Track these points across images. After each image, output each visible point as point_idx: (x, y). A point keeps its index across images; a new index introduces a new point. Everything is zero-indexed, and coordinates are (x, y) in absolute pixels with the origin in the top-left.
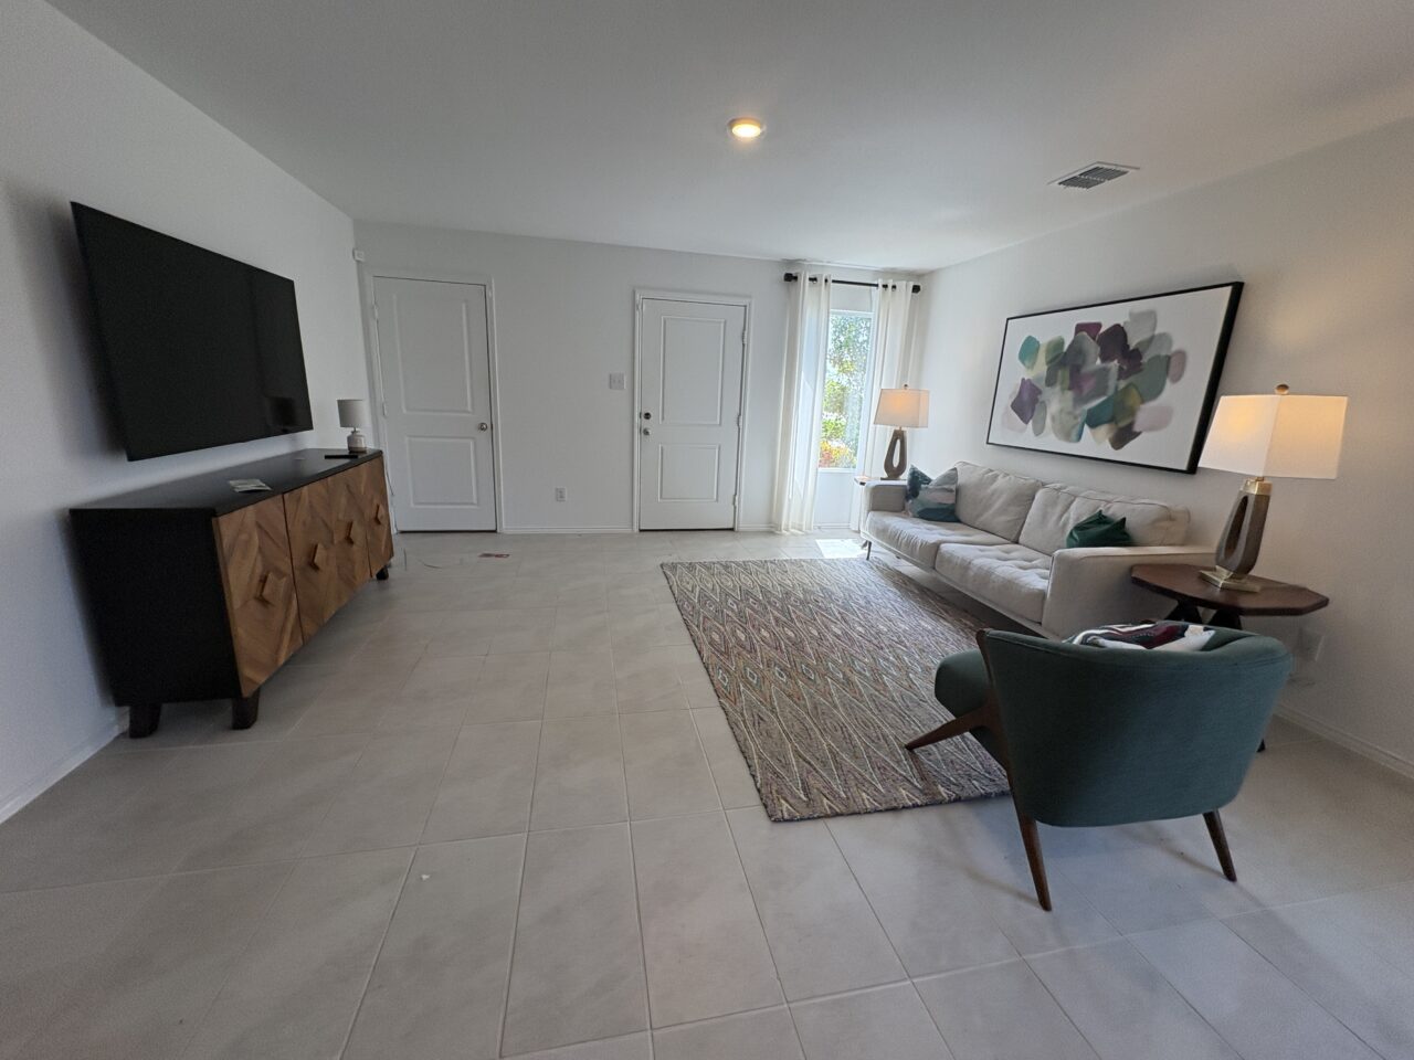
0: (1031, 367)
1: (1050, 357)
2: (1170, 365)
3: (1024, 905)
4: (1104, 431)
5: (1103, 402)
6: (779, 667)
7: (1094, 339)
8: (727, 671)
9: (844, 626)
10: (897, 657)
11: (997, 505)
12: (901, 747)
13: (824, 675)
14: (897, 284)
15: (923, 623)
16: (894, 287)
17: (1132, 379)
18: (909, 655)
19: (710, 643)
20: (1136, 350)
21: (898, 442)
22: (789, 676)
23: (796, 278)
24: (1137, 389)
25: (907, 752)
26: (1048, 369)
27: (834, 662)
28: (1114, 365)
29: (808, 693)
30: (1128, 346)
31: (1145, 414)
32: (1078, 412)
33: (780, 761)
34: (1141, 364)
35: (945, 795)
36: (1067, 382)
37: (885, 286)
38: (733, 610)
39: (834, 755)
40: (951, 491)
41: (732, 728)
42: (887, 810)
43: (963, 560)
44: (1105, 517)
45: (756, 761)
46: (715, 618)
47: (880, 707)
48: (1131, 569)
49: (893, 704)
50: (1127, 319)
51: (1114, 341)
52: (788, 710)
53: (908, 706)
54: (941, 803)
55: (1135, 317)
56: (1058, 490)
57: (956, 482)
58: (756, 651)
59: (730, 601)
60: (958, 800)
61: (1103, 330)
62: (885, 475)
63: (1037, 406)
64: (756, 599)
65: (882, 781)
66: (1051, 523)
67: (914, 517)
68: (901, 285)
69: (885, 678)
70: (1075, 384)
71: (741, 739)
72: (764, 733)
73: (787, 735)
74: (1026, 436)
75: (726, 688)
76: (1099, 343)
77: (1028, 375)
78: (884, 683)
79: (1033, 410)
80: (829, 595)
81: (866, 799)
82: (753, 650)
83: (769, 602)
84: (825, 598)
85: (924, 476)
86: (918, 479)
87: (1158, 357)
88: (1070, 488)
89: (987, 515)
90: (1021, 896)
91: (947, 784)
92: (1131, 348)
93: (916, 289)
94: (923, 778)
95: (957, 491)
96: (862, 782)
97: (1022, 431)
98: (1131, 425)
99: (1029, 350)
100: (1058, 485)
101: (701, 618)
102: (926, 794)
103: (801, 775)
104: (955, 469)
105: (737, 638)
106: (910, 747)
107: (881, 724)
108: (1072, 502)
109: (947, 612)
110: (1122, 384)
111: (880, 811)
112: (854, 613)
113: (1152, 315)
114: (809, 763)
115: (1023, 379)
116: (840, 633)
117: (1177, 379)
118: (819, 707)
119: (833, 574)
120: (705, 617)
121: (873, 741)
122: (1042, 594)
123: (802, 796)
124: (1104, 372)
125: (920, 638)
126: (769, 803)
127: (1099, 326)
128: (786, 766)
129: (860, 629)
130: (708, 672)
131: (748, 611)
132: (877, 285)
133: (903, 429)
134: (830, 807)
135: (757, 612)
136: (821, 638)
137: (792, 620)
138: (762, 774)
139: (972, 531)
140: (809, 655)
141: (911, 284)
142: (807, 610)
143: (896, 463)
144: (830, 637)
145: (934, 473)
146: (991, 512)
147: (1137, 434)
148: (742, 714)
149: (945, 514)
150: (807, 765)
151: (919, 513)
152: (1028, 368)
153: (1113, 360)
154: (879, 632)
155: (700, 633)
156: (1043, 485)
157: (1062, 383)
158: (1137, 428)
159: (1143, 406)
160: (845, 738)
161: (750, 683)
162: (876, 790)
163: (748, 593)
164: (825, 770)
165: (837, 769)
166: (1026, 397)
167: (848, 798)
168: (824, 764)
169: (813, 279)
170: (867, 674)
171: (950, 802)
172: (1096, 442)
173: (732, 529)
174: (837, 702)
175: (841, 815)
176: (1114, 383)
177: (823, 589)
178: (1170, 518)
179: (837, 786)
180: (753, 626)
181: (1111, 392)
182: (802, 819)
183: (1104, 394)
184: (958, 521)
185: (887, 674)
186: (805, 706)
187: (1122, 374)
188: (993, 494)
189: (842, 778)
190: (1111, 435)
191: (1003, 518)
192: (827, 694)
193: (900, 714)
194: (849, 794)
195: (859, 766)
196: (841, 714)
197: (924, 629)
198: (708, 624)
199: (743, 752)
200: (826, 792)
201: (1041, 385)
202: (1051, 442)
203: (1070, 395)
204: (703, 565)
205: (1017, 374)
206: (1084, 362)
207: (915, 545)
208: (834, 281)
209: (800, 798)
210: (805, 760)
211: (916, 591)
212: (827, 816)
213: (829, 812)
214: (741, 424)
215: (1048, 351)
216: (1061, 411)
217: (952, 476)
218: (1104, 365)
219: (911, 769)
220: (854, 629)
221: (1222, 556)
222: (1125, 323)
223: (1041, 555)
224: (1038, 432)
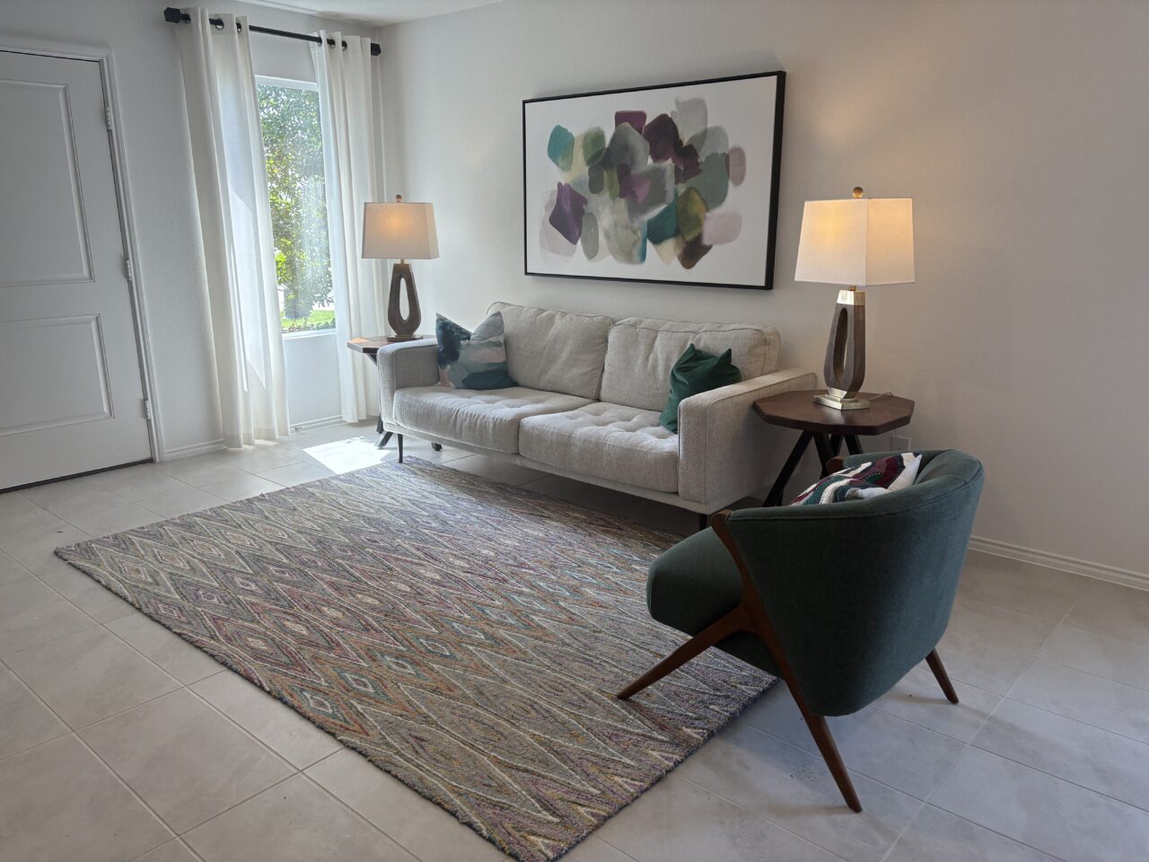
0: (566, 167)
1: (589, 157)
2: (729, 166)
3: (839, 818)
4: (670, 247)
5: (665, 211)
6: (390, 654)
7: (640, 132)
8: (317, 690)
9: (438, 566)
10: (532, 586)
11: (564, 355)
12: (612, 699)
13: (459, 644)
14: (348, 39)
15: (530, 531)
16: (344, 44)
17: (692, 181)
18: (544, 579)
19: (256, 658)
20: (690, 147)
21: (403, 282)
22: (414, 663)
23: (186, 18)
24: (699, 194)
25: (624, 703)
26: (590, 170)
27: (458, 620)
28: (668, 164)
29: (457, 676)
30: (681, 142)
31: (712, 224)
32: (636, 225)
33: (489, 786)
34: (698, 164)
35: (697, 736)
36: (617, 187)
37: (331, 42)
38: (253, 593)
39: (549, 746)
40: (497, 344)
41: (388, 772)
42: (653, 784)
43: (559, 435)
44: (700, 352)
45: (457, 801)
46: (234, 614)
47: (557, 659)
48: (755, 407)
49: (568, 649)
50: (674, 108)
51: (663, 134)
52: (448, 711)
53: (585, 645)
54: (698, 747)
55: (683, 106)
56: (634, 325)
57: (503, 332)
58: (338, 645)
59: (238, 580)
60: (711, 735)
61: (648, 121)
62: (393, 334)
63: (583, 218)
64: (279, 565)
65: (624, 752)
66: (637, 369)
67: (458, 388)
68: (355, 41)
69: (536, 619)
70: (626, 186)
71: (415, 780)
72: (439, 757)
73: (472, 746)
74: (575, 261)
75: (334, 716)
76: (647, 137)
77: (564, 178)
78: (538, 626)
79: (580, 225)
80: (384, 527)
81: (623, 784)
82: (332, 645)
83: (303, 563)
84: (381, 533)
85: (459, 329)
86: (450, 334)
87: (714, 155)
88: (646, 322)
89: (554, 371)
90: (831, 810)
91: (690, 722)
92: (685, 144)
93: (375, 49)
94: (662, 728)
95: (506, 342)
96: (605, 765)
97: (570, 254)
98: (699, 238)
99: (560, 144)
100: (633, 319)
101: (209, 623)
102: (678, 745)
103: (528, 791)
104: (498, 314)
105: (293, 634)
106: (624, 696)
107: (573, 681)
108: (655, 339)
109: (546, 509)
110: (682, 189)
111: (647, 789)
112: (436, 543)
113: (699, 104)
114: (526, 771)
115: (559, 184)
116: (438, 577)
117: (739, 180)
118: (485, 691)
119: (366, 494)
120: (214, 620)
121: (580, 707)
122: (672, 458)
123: (551, 818)
124: (657, 175)
125: (540, 552)
126: (517, 849)
127: (642, 116)
128: (501, 788)
129: (463, 563)
130: (285, 703)
131: (279, 586)
132: (319, 40)
133: (406, 262)
134: (593, 815)
135: (294, 584)
136: (418, 593)
137: (358, 580)
138: (479, 815)
139: (542, 395)
140: (419, 622)
141: (368, 41)
142: (369, 558)
143: (405, 312)
144: (428, 587)
145: (471, 324)
146: (559, 365)
147: (708, 248)
148: (387, 744)
149: (497, 378)
150: (525, 774)
151: (464, 381)
152: (563, 169)
153: (667, 159)
154: (487, 560)
155: (224, 648)
156: (614, 322)
157: (611, 188)
158: (706, 241)
159: (708, 215)
160: (545, 718)
161: (366, 695)
162: (628, 766)
163: (258, 559)
164: (552, 771)
165: (565, 763)
166: (567, 208)
167: (603, 792)
168: (545, 763)
169: (217, 22)
170: (511, 621)
171: (706, 741)
172: (662, 261)
173: (150, 461)
174: (502, 673)
175: (610, 817)
176: (672, 188)
177: (369, 521)
178: (766, 342)
179: (577, 782)
180: (307, 607)
181: (670, 197)
182: (571, 847)
183: (662, 201)
184: (515, 384)
185: (535, 612)
186: (467, 698)
187: (680, 176)
188: (555, 341)
189: (579, 769)
190: (679, 251)
191: (575, 371)
192: (481, 668)
193: (583, 658)
194: (601, 787)
195: (587, 746)
196: (516, 687)
197: (537, 539)
198: (229, 628)
199: (429, 799)
200: (573, 798)
201: (585, 191)
202: (609, 265)
203: (622, 203)
204: (141, 532)
205: (548, 178)
206: (633, 161)
207: (484, 426)
208: (252, 28)
209: (549, 822)
210: (518, 769)
211: (492, 491)
212: (597, 827)
213: (596, 822)
214: (131, 274)
215: (585, 146)
216: (616, 225)
217: (495, 324)
218: (657, 165)
219: (642, 721)
220: (451, 565)
221: (832, 375)
222: (672, 112)
223: (637, 411)
224: (591, 253)
